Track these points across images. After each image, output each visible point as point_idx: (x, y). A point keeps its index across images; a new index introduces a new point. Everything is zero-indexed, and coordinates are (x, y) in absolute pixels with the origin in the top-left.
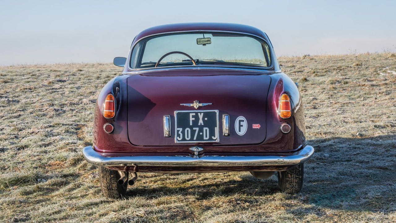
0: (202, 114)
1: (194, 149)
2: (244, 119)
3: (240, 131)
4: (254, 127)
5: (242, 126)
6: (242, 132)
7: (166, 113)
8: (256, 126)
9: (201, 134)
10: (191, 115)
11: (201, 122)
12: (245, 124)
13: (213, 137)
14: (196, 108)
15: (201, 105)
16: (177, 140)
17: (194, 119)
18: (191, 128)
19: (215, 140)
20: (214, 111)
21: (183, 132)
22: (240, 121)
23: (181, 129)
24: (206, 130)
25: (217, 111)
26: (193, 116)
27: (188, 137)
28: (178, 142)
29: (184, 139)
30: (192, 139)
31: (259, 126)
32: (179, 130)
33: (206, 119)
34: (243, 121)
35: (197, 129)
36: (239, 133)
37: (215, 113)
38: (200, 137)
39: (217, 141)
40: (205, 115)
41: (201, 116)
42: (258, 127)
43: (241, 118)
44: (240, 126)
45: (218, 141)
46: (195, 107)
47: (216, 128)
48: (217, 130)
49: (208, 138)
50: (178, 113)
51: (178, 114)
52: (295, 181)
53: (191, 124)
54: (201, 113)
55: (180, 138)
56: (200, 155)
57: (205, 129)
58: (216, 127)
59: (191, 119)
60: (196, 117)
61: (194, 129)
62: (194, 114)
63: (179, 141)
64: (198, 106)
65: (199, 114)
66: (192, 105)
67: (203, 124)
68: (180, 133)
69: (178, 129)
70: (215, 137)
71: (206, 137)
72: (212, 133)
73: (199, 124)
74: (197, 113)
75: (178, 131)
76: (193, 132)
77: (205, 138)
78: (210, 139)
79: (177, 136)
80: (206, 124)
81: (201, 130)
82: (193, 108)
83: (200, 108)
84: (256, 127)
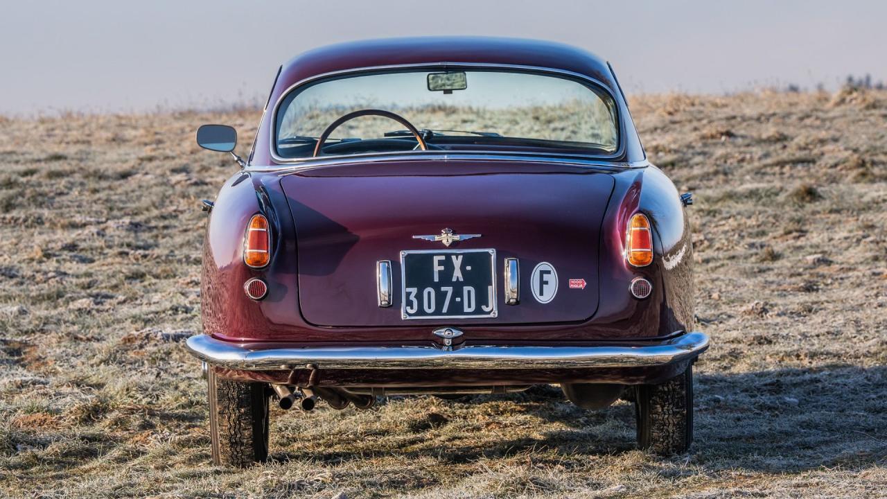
0: (460, 257)
1: (443, 332)
2: (550, 269)
3: (541, 294)
4: (571, 286)
5: (546, 283)
6: (547, 294)
7: (382, 257)
8: (577, 284)
9: (458, 299)
10: (436, 259)
11: (457, 274)
12: (553, 279)
13: (484, 308)
14: (447, 245)
15: (457, 238)
16: (406, 313)
17: (442, 268)
18: (437, 287)
19: (489, 313)
20: (486, 250)
21: (419, 297)
22: (542, 273)
23: (414, 291)
24: (469, 292)
25: (492, 252)
26: (440, 263)
27: (429, 307)
28: (408, 318)
29: (421, 311)
30: (438, 311)
31: (583, 284)
32: (411, 293)
33: (469, 268)
34: (549, 272)
35: (449, 290)
36: (541, 298)
37: (488, 255)
38: (456, 308)
39: (492, 315)
40: (467, 259)
41: (457, 262)
42: (581, 286)
43: (545, 266)
44: (543, 283)
45: (495, 314)
46: (444, 242)
47: (489, 287)
48: (492, 290)
49: (472, 309)
50: (409, 255)
51: (408, 257)
52: (671, 422)
53: (436, 279)
54: (457, 255)
55: (412, 308)
56: (455, 345)
57: (466, 289)
58: (491, 285)
59: (437, 268)
60: (448, 264)
61: (443, 289)
62: (443, 258)
63: (410, 315)
64: (450, 241)
65: (454, 257)
66: (437, 238)
67: (461, 279)
68: (412, 297)
69: (409, 290)
70: (487, 306)
71: (469, 306)
72: (482, 299)
73: (454, 279)
74: (448, 256)
75: (408, 294)
76: (441, 297)
77: (466, 309)
78: (478, 311)
79: (407, 305)
80: (468, 279)
81: (458, 292)
82: (439, 245)
83: (455, 245)
84: (576, 286)
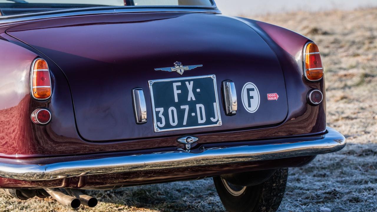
0: (192, 83)
1: (185, 140)
2: (253, 87)
3: (250, 106)
4: (269, 99)
5: (252, 97)
6: (254, 107)
7: (138, 88)
8: (273, 97)
9: (193, 114)
10: (175, 85)
11: (191, 96)
12: (256, 94)
14: (181, 74)
15: (187, 68)
16: (158, 128)
17: (180, 92)
18: (177, 106)
19: (216, 123)
20: (209, 76)
21: (166, 114)
22: (249, 90)
23: (161, 110)
24: (200, 108)
25: (213, 77)
26: (178, 88)
27: (174, 122)
28: (159, 131)
29: (168, 125)
30: (180, 124)
31: (276, 96)
32: (159, 111)
33: (198, 90)
34: (253, 90)
35: (187, 107)
36: (249, 109)
37: (211, 80)
38: (193, 121)
39: (218, 124)
40: (197, 84)
41: (190, 86)
42: (275, 98)
43: (249, 85)
44: (250, 98)
45: (220, 123)
46: (179, 71)
47: (214, 104)
48: (216, 106)
49: (204, 121)
50: (154, 83)
51: (154, 85)
53: (176, 100)
54: (189, 81)
55: (161, 123)
57: (198, 106)
58: (215, 102)
59: (176, 92)
60: (183, 88)
61: (182, 107)
62: (179, 84)
63: (161, 128)
64: (183, 71)
65: (187, 83)
66: (173, 69)
67: (194, 99)
68: (160, 115)
69: (157, 109)
70: (214, 118)
71: (202, 119)
72: (210, 113)
73: (189, 99)
74: (183, 82)
75: (158, 113)
76: (181, 114)
77: (200, 121)
78: (208, 122)
79: (157, 121)
80: (199, 98)
81: (193, 109)
82: (175, 74)
83: (186, 73)
84: (272, 99)
